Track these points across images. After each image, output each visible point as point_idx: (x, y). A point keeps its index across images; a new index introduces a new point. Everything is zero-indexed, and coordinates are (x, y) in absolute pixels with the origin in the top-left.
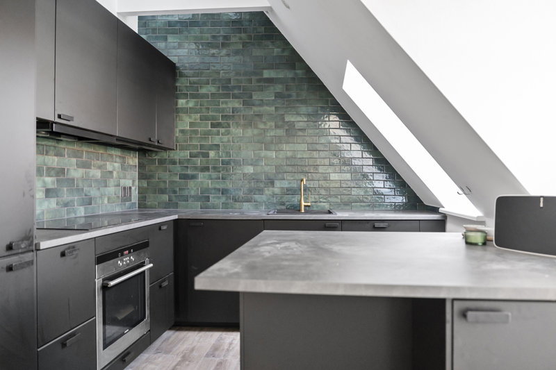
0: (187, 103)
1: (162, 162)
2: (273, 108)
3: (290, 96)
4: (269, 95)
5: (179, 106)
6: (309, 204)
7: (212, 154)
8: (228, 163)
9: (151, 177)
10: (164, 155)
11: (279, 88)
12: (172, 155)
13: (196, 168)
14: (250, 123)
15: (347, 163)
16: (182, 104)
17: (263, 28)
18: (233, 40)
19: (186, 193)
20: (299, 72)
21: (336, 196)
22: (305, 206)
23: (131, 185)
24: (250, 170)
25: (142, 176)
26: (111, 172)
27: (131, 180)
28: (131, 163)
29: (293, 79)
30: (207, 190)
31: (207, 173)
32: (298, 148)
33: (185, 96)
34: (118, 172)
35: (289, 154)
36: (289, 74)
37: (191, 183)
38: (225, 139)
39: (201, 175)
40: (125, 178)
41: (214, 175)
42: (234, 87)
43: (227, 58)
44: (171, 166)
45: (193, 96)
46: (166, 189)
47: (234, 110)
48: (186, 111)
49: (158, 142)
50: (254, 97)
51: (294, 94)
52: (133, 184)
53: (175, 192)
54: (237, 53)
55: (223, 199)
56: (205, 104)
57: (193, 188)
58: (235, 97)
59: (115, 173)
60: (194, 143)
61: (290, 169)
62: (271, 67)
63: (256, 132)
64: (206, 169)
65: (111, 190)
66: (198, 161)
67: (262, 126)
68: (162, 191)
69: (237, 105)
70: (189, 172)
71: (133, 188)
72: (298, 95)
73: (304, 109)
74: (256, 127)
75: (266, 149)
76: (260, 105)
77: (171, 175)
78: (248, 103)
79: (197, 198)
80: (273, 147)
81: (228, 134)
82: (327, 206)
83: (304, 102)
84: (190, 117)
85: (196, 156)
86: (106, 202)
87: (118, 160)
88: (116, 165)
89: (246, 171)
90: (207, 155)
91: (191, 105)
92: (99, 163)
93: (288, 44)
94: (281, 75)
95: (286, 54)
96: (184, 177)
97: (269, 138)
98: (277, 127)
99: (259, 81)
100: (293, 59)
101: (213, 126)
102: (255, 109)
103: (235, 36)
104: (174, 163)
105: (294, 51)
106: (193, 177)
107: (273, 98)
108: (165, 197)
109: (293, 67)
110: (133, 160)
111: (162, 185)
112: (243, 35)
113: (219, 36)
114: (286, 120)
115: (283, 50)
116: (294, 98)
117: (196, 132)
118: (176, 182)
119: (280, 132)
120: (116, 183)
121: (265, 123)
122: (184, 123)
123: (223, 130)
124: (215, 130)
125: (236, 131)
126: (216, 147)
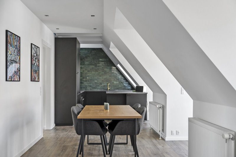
7: (88, 78)
8: (91, 80)
11: (103, 63)
13: (84, 81)
14: (96, 71)
15: (118, 80)
20: (107, 59)
21: (115, 87)
22: (109, 89)
24: (96, 81)
30: (86, 86)
32: (107, 76)
35: (105, 78)
36: (105, 60)
38: (91, 74)
39: (85, 82)
41: (88, 83)
47: (93, 68)
50: (97, 65)
55: (90, 88)
58: (93, 65)
61: (105, 81)
62: (101, 58)
63: (98, 73)
64: (86, 81)
66: (84, 79)
67: (99, 71)
72: (107, 65)
74: (98, 72)
76: (99, 67)
80: (101, 76)
82: (113, 89)
83: (109, 66)
90: (86, 78)
93: (105, 53)
94: (103, 60)
97: (101, 74)
98: (102, 72)
99: (99, 61)
101: (88, 71)
102: (97, 67)
105: (106, 55)
114: (105, 70)
115: (104, 55)
119: (103, 73)
121: (100, 71)
123: (90, 72)
124: (88, 72)
125: (93, 73)
126: (89, 76)
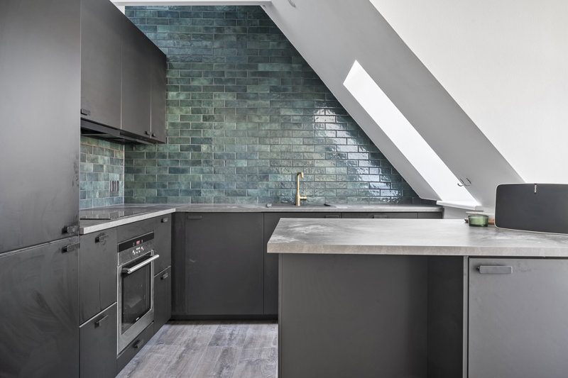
0: (178, 95)
1: (150, 155)
2: (269, 102)
3: (285, 90)
4: (263, 89)
5: (170, 98)
6: (305, 198)
7: (204, 148)
8: (220, 157)
9: (139, 171)
10: (153, 148)
11: (274, 82)
12: (161, 148)
13: (186, 162)
14: (243, 116)
15: (340, 158)
16: (173, 96)
17: (258, 21)
18: (227, 32)
19: (176, 187)
20: (296, 66)
21: (331, 190)
22: (301, 200)
23: (118, 180)
24: (243, 164)
25: (128, 171)
26: (102, 166)
27: (118, 176)
28: (119, 157)
29: (289, 73)
30: (198, 184)
31: (198, 167)
32: (295, 142)
33: (176, 88)
34: (108, 166)
35: (284, 148)
36: (286, 68)
37: (182, 178)
38: (218, 132)
39: (192, 169)
40: (113, 172)
41: (206, 169)
42: (228, 80)
43: (220, 50)
44: (160, 160)
45: (184, 89)
46: (155, 183)
47: (227, 103)
48: (178, 104)
49: (153, 136)
50: (249, 91)
51: (290, 88)
52: (120, 179)
53: (164, 186)
54: (231, 46)
55: (216, 193)
56: (197, 97)
57: (183, 182)
58: (229, 90)
59: (105, 166)
60: (186, 136)
61: (285, 163)
62: (265, 61)
63: (250, 125)
64: (196, 163)
65: (102, 183)
66: (190, 155)
67: (257, 120)
68: (150, 186)
69: (230, 98)
70: (180, 166)
71: (120, 182)
72: (294, 89)
73: (299, 103)
74: (250, 121)
75: (260, 143)
76: (255, 99)
77: (160, 169)
78: (242, 96)
79: (187, 192)
80: (267, 141)
81: (221, 127)
82: (322, 200)
83: (300, 96)
84: (181, 110)
85: (188, 149)
86: (97, 196)
87: (108, 153)
88: (106, 158)
89: (239, 165)
90: (198, 149)
91: (182, 97)
92: (92, 156)
93: (283, 37)
94: (276, 69)
95: (282, 47)
96: (175, 171)
97: (263, 132)
98: (272, 121)
99: (254, 74)
100: (290, 54)
101: (205, 119)
102: (250, 102)
103: (229, 28)
104: (163, 156)
105: (290, 45)
106: (184, 171)
107: (268, 92)
108: (154, 192)
109: (289, 61)
110: (121, 153)
111: (151, 180)
112: (237, 28)
113: (212, 28)
114: (282, 113)
115: (279, 44)
116: (290, 92)
117: (187, 125)
118: (165, 176)
119: (275, 126)
120: (106, 178)
121: (259, 117)
122: (175, 116)
123: (216, 124)
124: (207, 123)
125: (230, 124)
126: (208, 141)
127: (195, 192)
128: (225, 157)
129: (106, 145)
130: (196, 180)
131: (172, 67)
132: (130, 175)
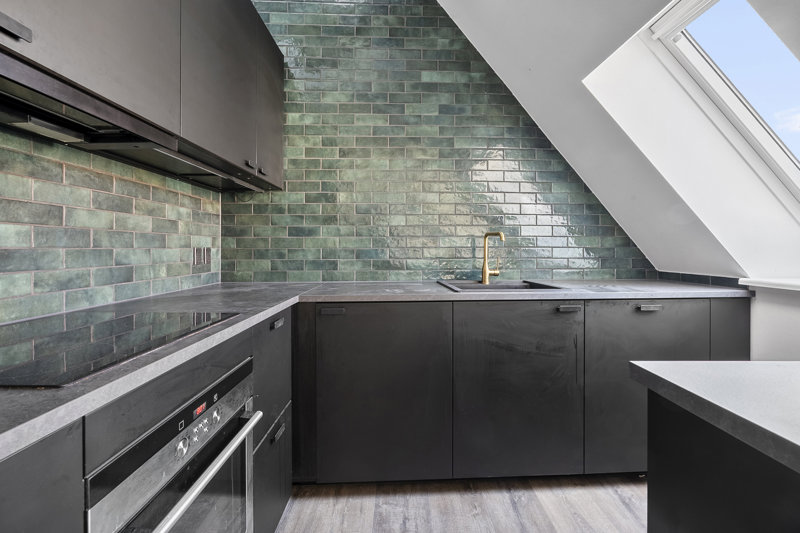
0: (302, 118)
1: (260, 209)
2: (436, 128)
3: (462, 110)
4: (430, 108)
5: (289, 122)
6: (497, 272)
7: (341, 197)
8: (367, 212)
9: (243, 232)
10: (265, 198)
11: (445, 99)
12: (276, 198)
13: (315, 219)
14: (399, 150)
16: (293, 119)
17: (421, 7)
18: (375, 23)
19: (299, 256)
20: (476, 75)
21: (530, 259)
22: (490, 275)
23: (210, 246)
24: (399, 221)
25: (227, 232)
26: (174, 223)
27: (210, 238)
28: (210, 209)
29: (467, 85)
30: (332, 253)
31: (332, 226)
33: (298, 108)
34: (187, 224)
35: (460, 198)
36: (459, 78)
37: (308, 243)
38: (361, 174)
39: (323, 229)
40: (199, 233)
41: (344, 229)
42: (377, 97)
43: (365, 51)
44: (276, 216)
45: (312, 109)
46: (267, 250)
47: (376, 130)
48: (301, 131)
49: (260, 172)
50: (407, 112)
51: (469, 108)
52: (213, 245)
53: (281, 256)
54: (381, 43)
55: (359, 266)
56: (331, 121)
57: (310, 249)
58: (378, 110)
59: (181, 225)
60: (313, 179)
61: (461, 219)
62: (432, 67)
63: (410, 164)
64: (330, 220)
65: (173, 253)
66: (320, 208)
67: (419, 156)
68: (261, 255)
69: (380, 123)
70: (305, 225)
71: (213, 250)
72: (474, 110)
73: (482, 130)
74: (411, 157)
75: (424, 190)
76: (416, 124)
77: (275, 230)
78: (398, 120)
79: (316, 265)
80: (436, 187)
81: (367, 167)
83: (483, 120)
84: (307, 140)
85: (317, 199)
86: (163, 273)
87: (186, 201)
88: (183, 210)
89: (394, 224)
90: (333, 199)
91: (308, 120)
92: (150, 203)
93: (459, 33)
94: (448, 80)
95: (457, 47)
96: (297, 232)
97: (429, 174)
98: (443, 157)
99: (415, 87)
100: (467, 57)
101: (343, 153)
102: (410, 129)
103: (378, 18)
104: (280, 210)
105: (468, 44)
106: (311, 232)
107: (437, 114)
108: (266, 264)
109: (465, 67)
110: (213, 205)
111: (261, 246)
112: (390, 18)
113: (353, 18)
114: (457, 146)
115: (452, 42)
116: (469, 113)
117: (316, 163)
118: (284, 240)
119: (448, 165)
120: (183, 243)
121: (424, 152)
122: (297, 149)
123: (359, 161)
124: (346, 160)
125: (379, 161)
126: (349, 186)
127: (327, 263)
128: (373, 211)
129: (184, 189)
130: (330, 245)
131: (291, 77)
132: (230, 239)
